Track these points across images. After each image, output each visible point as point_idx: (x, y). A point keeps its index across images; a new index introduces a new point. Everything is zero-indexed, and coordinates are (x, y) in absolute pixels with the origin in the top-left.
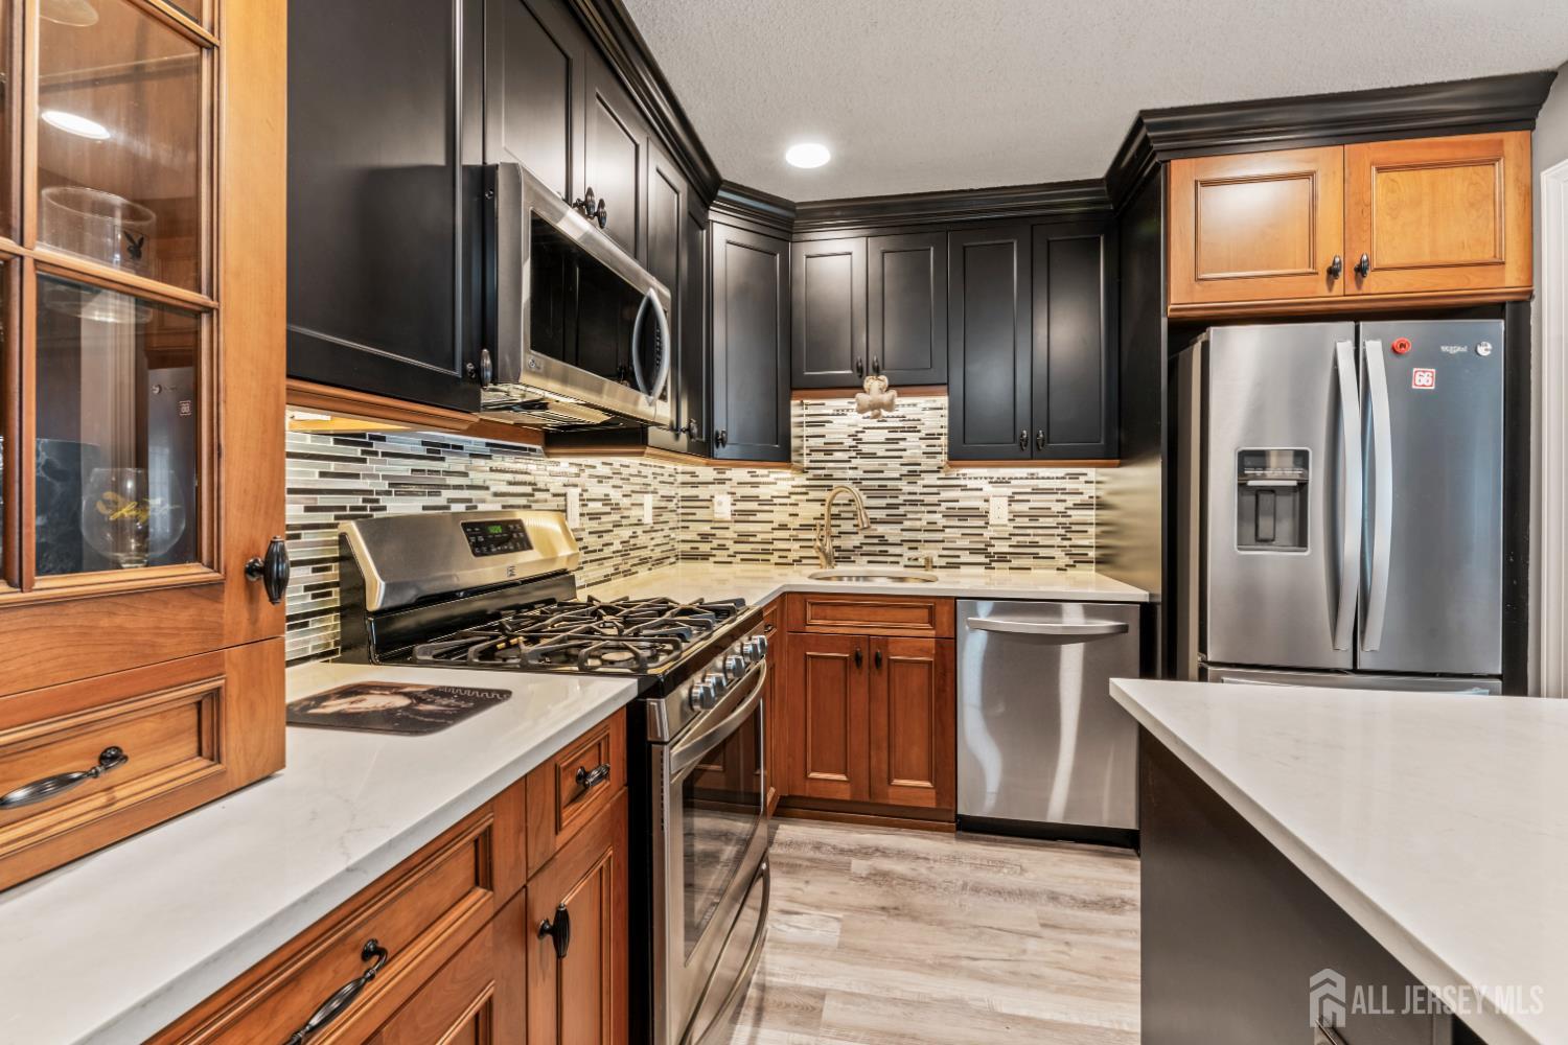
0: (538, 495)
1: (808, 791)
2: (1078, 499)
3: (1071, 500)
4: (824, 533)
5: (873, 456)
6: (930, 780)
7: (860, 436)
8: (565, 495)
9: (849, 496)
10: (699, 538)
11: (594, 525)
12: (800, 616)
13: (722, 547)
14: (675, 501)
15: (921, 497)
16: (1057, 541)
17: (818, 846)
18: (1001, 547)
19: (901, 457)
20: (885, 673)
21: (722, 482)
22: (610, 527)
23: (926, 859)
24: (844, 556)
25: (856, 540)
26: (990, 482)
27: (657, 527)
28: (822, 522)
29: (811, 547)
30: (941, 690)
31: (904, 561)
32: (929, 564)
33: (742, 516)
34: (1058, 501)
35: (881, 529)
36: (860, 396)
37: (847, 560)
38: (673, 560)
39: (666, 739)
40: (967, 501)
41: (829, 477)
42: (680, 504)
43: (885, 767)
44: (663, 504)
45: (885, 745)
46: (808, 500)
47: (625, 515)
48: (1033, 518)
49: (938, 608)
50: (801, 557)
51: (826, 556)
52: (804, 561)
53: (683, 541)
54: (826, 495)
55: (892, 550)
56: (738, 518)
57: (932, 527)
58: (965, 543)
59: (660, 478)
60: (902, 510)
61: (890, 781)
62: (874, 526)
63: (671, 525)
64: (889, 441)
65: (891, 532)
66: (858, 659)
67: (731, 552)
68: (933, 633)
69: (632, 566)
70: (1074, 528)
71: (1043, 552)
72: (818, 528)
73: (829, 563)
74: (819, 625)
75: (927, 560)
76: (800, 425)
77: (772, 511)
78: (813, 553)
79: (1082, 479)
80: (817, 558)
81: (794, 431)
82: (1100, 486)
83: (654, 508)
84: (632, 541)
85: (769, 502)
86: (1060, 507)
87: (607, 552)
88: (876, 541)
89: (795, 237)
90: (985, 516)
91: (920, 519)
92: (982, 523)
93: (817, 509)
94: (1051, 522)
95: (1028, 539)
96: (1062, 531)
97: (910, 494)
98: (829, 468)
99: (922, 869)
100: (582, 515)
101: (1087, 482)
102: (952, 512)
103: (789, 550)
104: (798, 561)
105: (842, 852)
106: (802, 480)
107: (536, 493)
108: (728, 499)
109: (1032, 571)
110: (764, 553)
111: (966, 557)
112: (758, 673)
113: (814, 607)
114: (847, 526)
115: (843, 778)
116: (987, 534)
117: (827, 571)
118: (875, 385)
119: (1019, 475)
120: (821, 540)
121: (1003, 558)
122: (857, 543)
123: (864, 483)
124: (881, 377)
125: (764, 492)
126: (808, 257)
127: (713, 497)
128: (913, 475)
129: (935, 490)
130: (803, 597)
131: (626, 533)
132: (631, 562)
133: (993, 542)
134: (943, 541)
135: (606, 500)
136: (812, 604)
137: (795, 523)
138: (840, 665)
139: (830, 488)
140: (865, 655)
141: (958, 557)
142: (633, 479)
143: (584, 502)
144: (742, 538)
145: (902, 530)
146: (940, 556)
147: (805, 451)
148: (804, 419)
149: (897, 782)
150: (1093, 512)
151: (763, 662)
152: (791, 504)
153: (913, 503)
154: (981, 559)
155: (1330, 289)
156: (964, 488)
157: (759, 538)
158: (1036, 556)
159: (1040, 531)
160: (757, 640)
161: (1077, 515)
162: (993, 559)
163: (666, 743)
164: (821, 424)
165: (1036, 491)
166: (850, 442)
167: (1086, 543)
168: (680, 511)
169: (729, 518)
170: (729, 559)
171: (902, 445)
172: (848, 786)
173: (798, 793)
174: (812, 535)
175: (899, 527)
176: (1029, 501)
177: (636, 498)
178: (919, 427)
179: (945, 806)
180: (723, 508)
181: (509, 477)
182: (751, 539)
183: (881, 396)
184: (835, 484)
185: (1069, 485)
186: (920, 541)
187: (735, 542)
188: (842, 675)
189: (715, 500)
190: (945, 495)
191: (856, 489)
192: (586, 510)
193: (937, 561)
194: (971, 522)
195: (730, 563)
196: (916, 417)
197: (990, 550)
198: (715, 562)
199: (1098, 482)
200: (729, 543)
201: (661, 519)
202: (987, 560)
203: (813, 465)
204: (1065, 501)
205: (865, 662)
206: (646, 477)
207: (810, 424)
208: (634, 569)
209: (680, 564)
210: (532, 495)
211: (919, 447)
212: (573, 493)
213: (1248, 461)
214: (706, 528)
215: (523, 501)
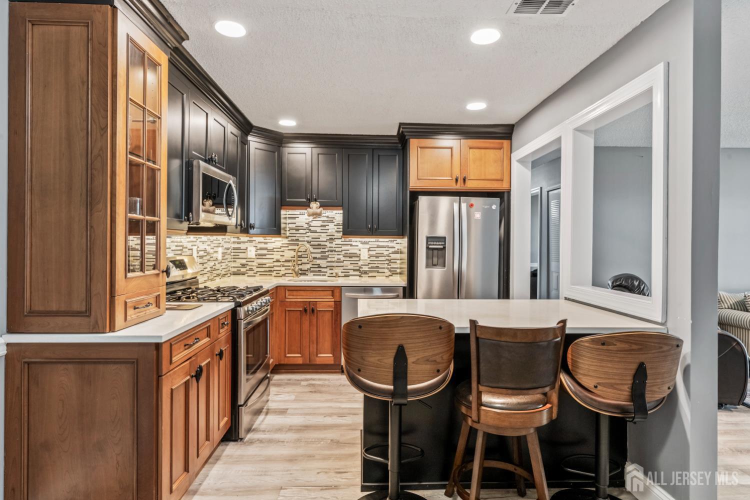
0: (184, 250)
1: (285, 361)
2: (393, 250)
3: (391, 250)
4: (295, 263)
5: (315, 232)
6: (332, 354)
7: (310, 223)
8: (192, 249)
9: (305, 248)
10: (241, 266)
11: (201, 261)
12: (284, 295)
13: (251, 270)
14: (230, 250)
15: (335, 249)
16: (386, 266)
17: (289, 380)
18: (365, 268)
19: (327, 232)
20: (316, 315)
21: (251, 241)
22: (206, 261)
23: (329, 380)
24: (303, 273)
25: (308, 266)
26: (361, 243)
27: (223, 261)
28: (294, 259)
29: (289, 269)
30: (336, 320)
31: (328, 274)
32: (337, 276)
33: (260, 256)
34: (386, 250)
35: (318, 262)
36: (309, 209)
37: (305, 274)
38: (229, 275)
39: (243, 318)
40: (353, 250)
41: (297, 240)
42: (232, 251)
43: (315, 350)
44: (225, 251)
45: (315, 342)
46: (289, 250)
47: (212, 256)
48: (377, 257)
49: (335, 291)
50: (286, 273)
51: (295, 272)
52: (287, 275)
53: (233, 267)
54: (296, 247)
55: (323, 270)
56: (258, 257)
57: (339, 261)
58: (351, 267)
59: (224, 240)
60: (327, 254)
61: (317, 355)
62: (314, 260)
63: (229, 260)
64: (322, 226)
65: (323, 263)
66: (305, 310)
67: (255, 272)
68: (333, 300)
69: (214, 277)
70: (392, 261)
71: (380, 270)
72: (292, 261)
73: (297, 275)
74: (291, 298)
75: (336, 273)
76: (285, 218)
77: (273, 254)
78: (290, 271)
79: (395, 242)
80: (292, 274)
81: (283, 221)
82: (401, 245)
83: (222, 253)
84: (214, 267)
85: (272, 250)
86: (386, 253)
87: (205, 271)
88: (317, 266)
89: (283, 145)
90: (359, 256)
91: (334, 258)
92: (358, 259)
93: (293, 253)
94: (383, 258)
95: (375, 265)
96: (388, 262)
97: (330, 247)
98: (298, 237)
99: (327, 382)
100: (197, 257)
101: (397, 243)
102: (347, 255)
103: (280, 270)
104: (284, 275)
105: (298, 380)
106: (286, 241)
107: (184, 249)
108: (254, 249)
109: (377, 278)
110: (270, 272)
111: (352, 272)
112: (267, 310)
113: (290, 292)
114: (304, 260)
115: (300, 355)
116: (360, 263)
117: (296, 278)
118: (314, 205)
119: (372, 241)
120: (294, 266)
121: (365, 272)
122: (309, 268)
123: (312, 243)
124: (317, 203)
125: (270, 246)
126: (288, 153)
127: (247, 248)
128: (331, 240)
129: (340, 246)
130: (285, 287)
131: (212, 264)
132: (213, 275)
133: (362, 266)
134: (343, 266)
135: (205, 251)
136: (288, 290)
137: (283, 259)
138: (299, 313)
139: (298, 245)
140: (308, 309)
141: (349, 272)
142: (215, 242)
143: (198, 252)
144: (260, 265)
145: (327, 262)
146: (342, 272)
147: (288, 229)
148: (287, 216)
149: (319, 355)
150: (399, 255)
151: (269, 307)
152: (281, 251)
153: (332, 251)
154: (358, 273)
155: (456, 185)
156: (351, 245)
157: (267, 265)
158: (378, 272)
159: (379, 262)
160: (267, 298)
161: (393, 256)
162: (362, 273)
163: (242, 319)
164: (294, 218)
165: (378, 247)
166: (306, 226)
167: (396, 267)
168: (232, 254)
169: (254, 257)
170: (254, 275)
171: (327, 227)
172: (301, 358)
173: (282, 362)
174: (290, 264)
175: (326, 261)
176: (375, 250)
177: (216, 249)
178: (334, 221)
179: (337, 363)
180: (252, 253)
181: (176, 244)
182: (264, 266)
183: (317, 210)
184: (300, 243)
185: (390, 244)
186: (334, 266)
187: (257, 267)
188: (300, 316)
189: (248, 249)
190: (344, 248)
191: (308, 245)
192: (198, 255)
193: (340, 274)
194: (354, 259)
195: (255, 276)
196: (333, 216)
197: (361, 269)
198: (248, 276)
199: (400, 243)
200: (254, 268)
201: (225, 258)
202: (360, 274)
203: (291, 235)
204: (388, 250)
205: (308, 311)
206: (219, 240)
207: (290, 218)
208: (214, 278)
209: (232, 277)
210: (182, 250)
211: (334, 229)
212: (195, 248)
213: (429, 240)
214: (244, 261)
215: (179, 252)
